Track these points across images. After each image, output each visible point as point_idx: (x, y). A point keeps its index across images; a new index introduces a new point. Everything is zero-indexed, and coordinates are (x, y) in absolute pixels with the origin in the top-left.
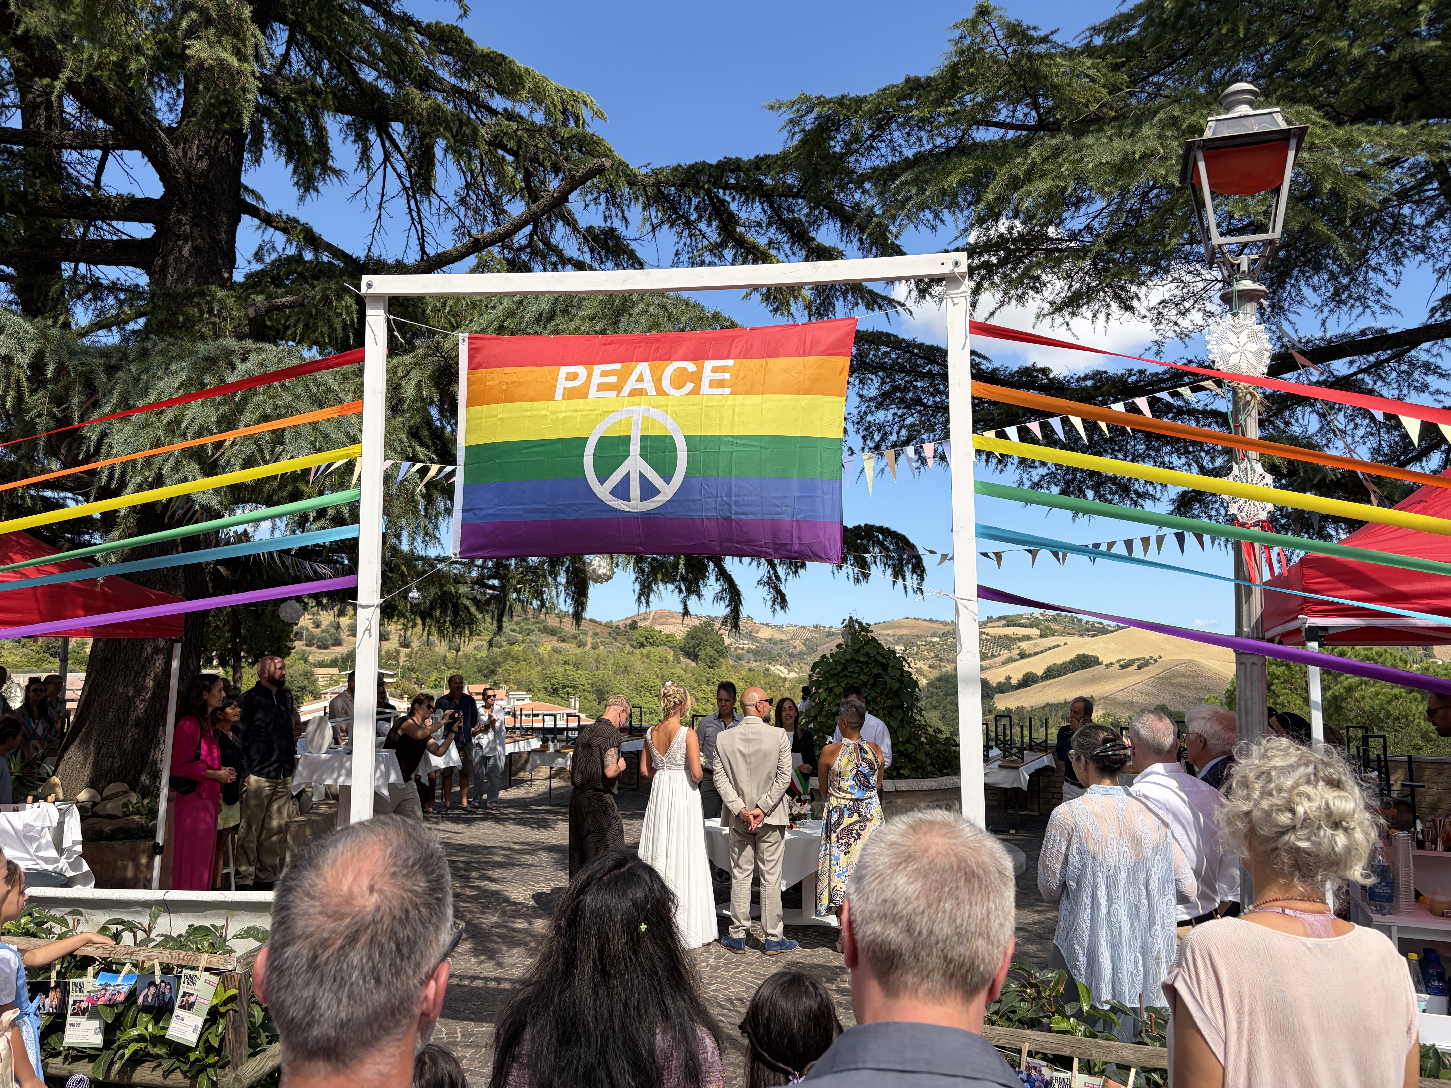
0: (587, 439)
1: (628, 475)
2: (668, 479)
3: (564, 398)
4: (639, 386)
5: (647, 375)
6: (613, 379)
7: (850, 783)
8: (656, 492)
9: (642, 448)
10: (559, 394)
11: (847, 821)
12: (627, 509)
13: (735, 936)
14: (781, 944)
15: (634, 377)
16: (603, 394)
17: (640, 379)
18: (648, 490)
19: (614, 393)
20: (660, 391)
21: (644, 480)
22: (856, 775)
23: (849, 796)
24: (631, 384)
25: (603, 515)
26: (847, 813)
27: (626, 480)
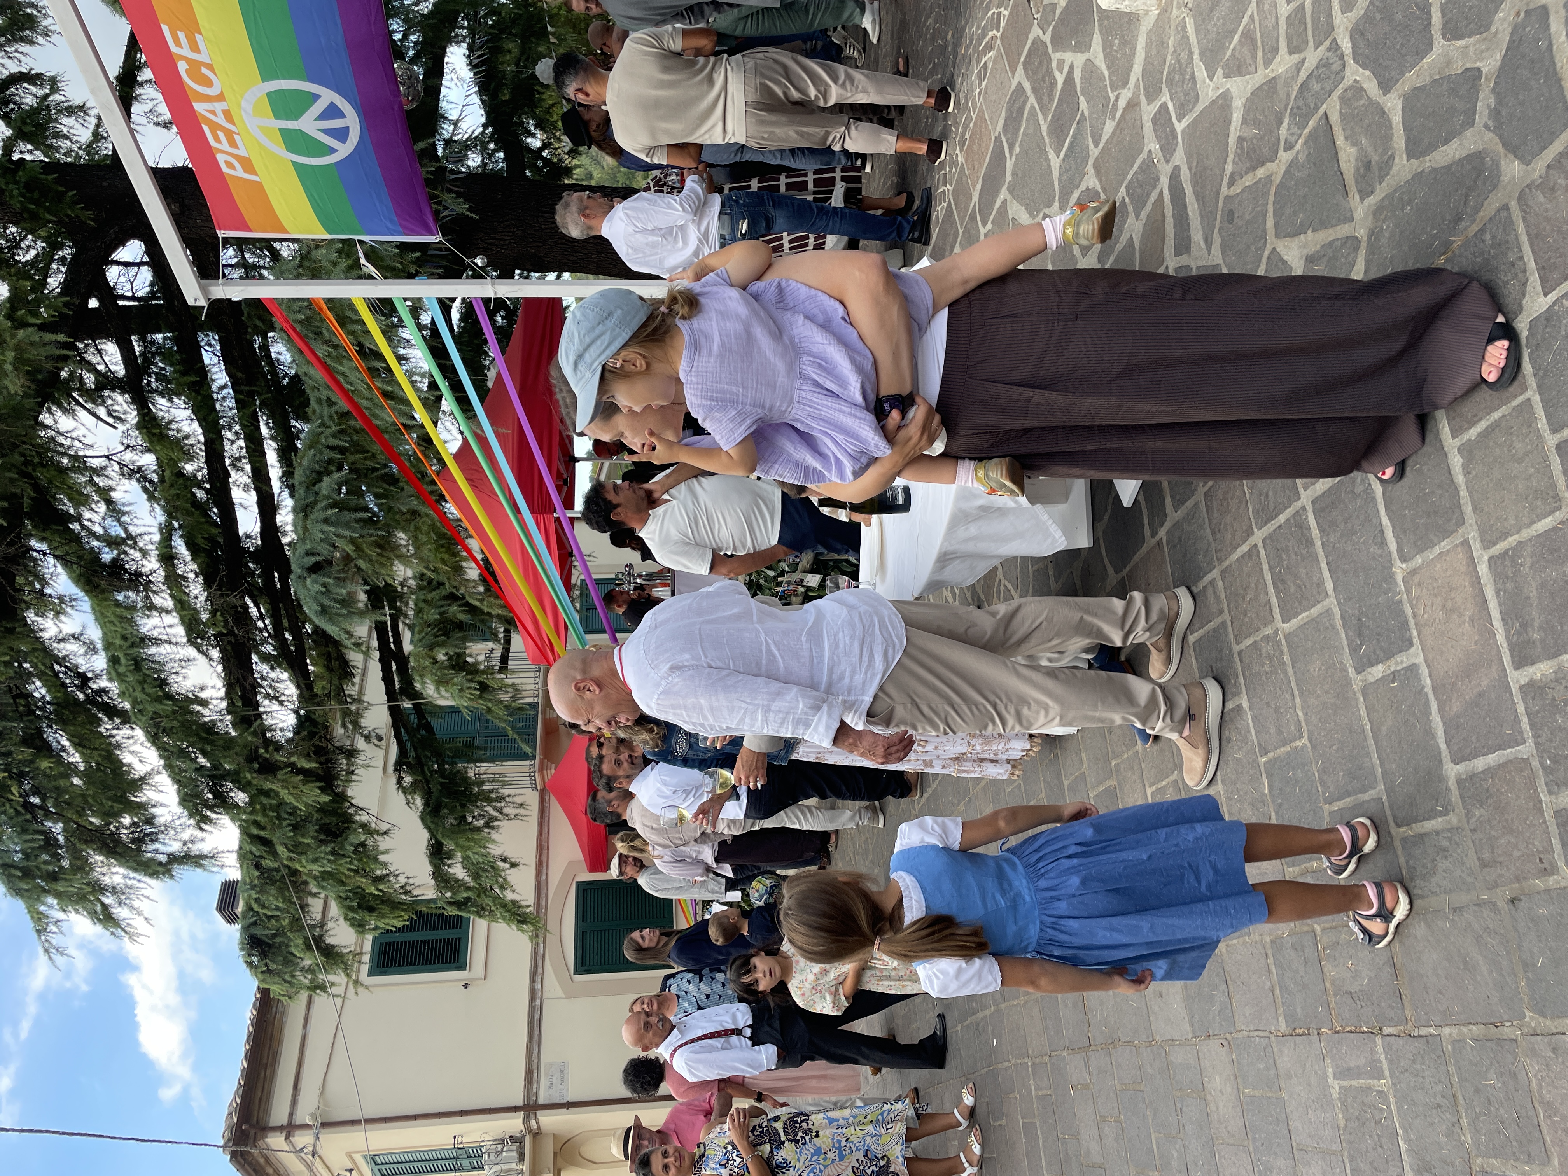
1: (321, 130)
2: (316, 97)
3: (256, 174)
4: (220, 114)
5: (206, 105)
6: (221, 134)
8: (332, 106)
9: (288, 118)
10: (254, 177)
12: (358, 129)
15: (212, 117)
16: (241, 146)
17: (213, 112)
18: (332, 112)
19: (236, 135)
20: (221, 98)
21: (323, 116)
24: (221, 120)
25: (370, 146)
27: (327, 132)
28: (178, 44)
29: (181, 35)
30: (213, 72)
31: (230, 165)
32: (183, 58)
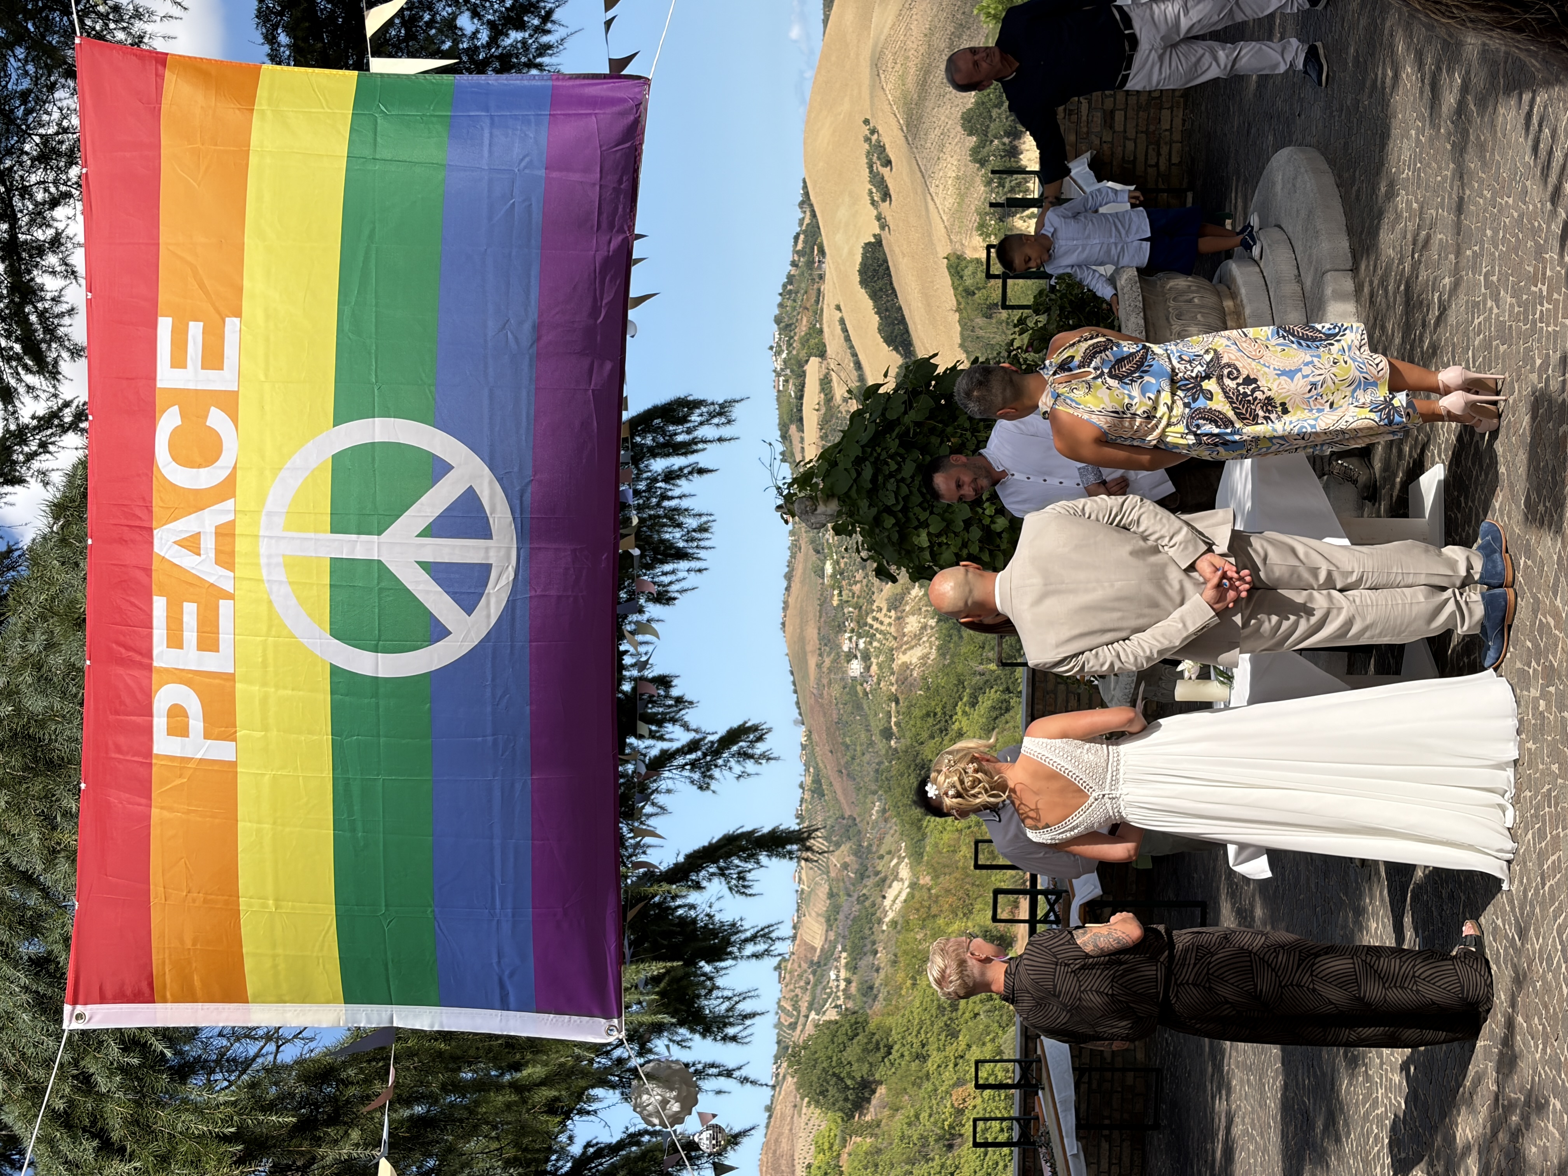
0: (335, 671)
1: (426, 566)
3: (232, 738)
4: (208, 544)
5: (186, 525)
6: (190, 610)
7: (1136, 391)
8: (470, 498)
9: (361, 529)
10: (223, 751)
11: (1220, 404)
12: (510, 573)
13: (1479, 611)
14: (1488, 552)
15: (186, 560)
16: (225, 638)
17: (192, 544)
18: (466, 518)
19: (225, 606)
20: (226, 490)
21: (440, 527)
22: (1120, 379)
23: (1166, 397)
24: (204, 566)
25: (522, 634)
26: (1201, 403)
27: (438, 572)
28: (179, 361)
29: (195, 330)
30: (234, 418)
31: (177, 714)
32: (180, 396)
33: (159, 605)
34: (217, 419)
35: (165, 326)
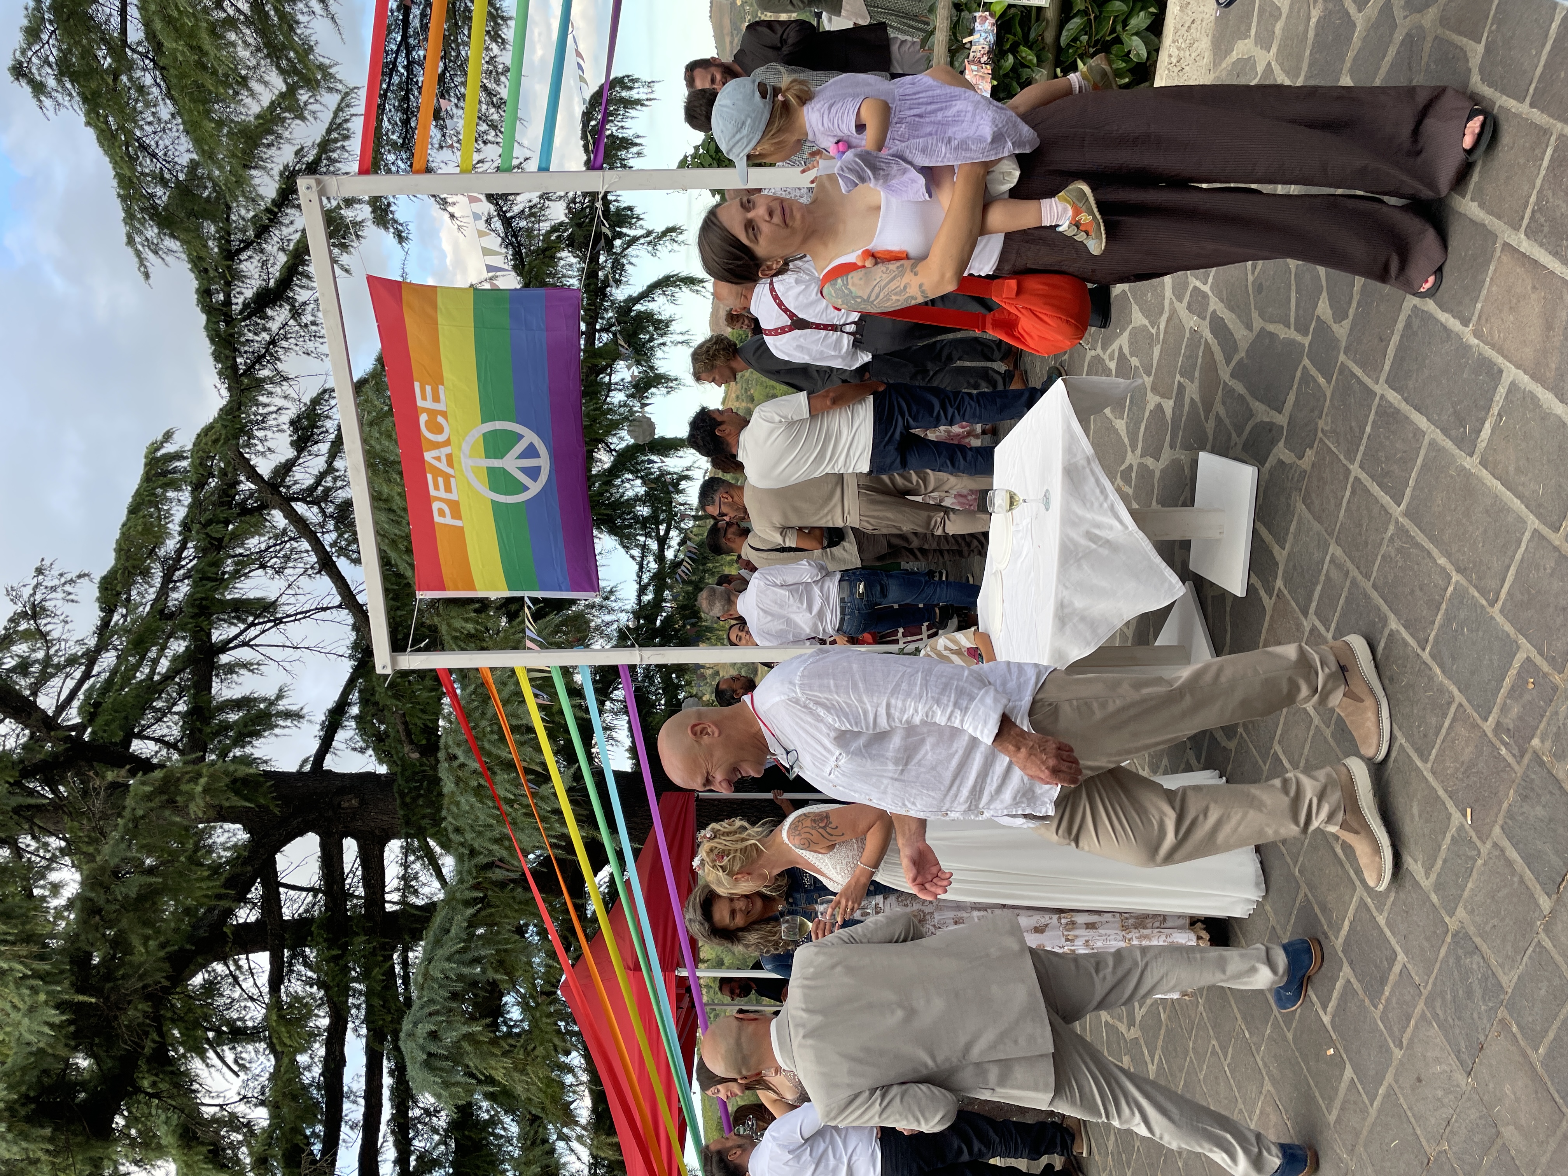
1: (519, 468)
2: (520, 437)
3: (460, 519)
4: (444, 459)
5: (435, 453)
6: (440, 480)
8: (531, 446)
9: (495, 457)
10: (458, 522)
12: (548, 469)
15: (437, 464)
16: (454, 489)
17: (438, 459)
18: (531, 452)
19: (452, 479)
20: (447, 443)
21: (523, 456)
24: (443, 466)
25: (554, 487)
27: (524, 470)
28: (424, 398)
29: (428, 388)
30: (446, 419)
31: (442, 513)
32: (426, 410)
33: (429, 477)
34: (440, 419)
35: (417, 385)
